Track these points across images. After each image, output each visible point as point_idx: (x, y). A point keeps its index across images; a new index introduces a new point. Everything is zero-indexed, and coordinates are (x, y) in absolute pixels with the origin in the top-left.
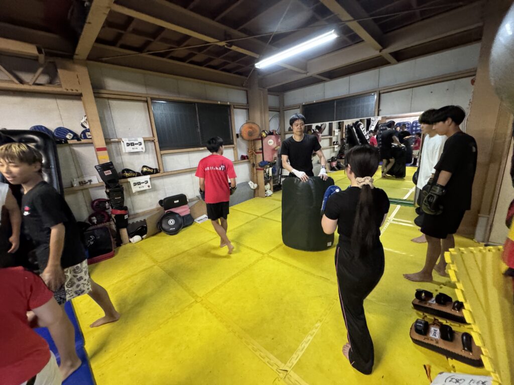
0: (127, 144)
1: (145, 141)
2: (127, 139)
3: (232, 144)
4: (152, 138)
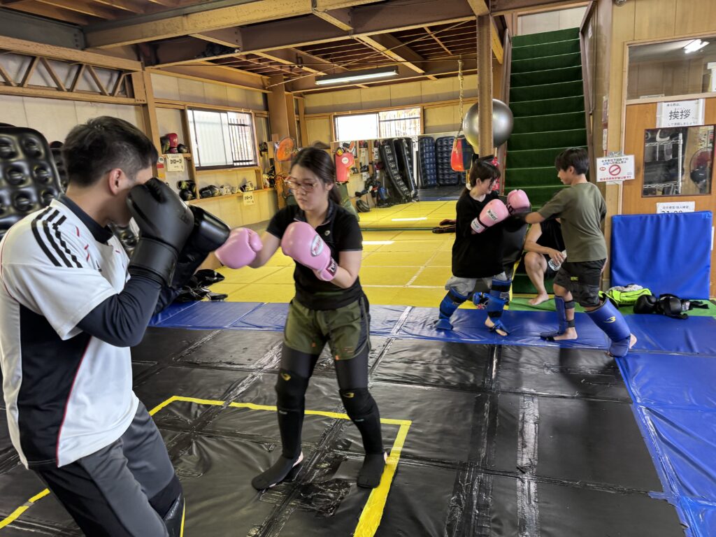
3: (257, 165)
4: (188, 155)
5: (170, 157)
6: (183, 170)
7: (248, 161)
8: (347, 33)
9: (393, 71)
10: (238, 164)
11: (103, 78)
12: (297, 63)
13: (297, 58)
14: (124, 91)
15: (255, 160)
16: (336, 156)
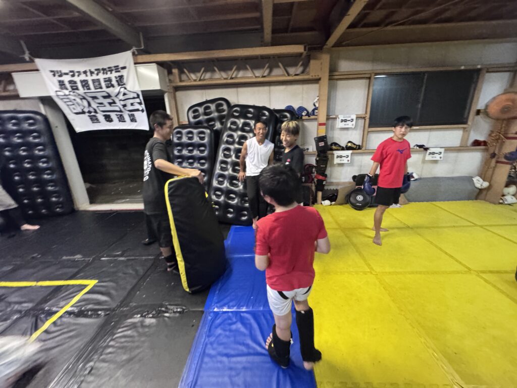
0: (342, 120)
1: (357, 118)
2: (342, 116)
4: (364, 115)
5: (341, 117)
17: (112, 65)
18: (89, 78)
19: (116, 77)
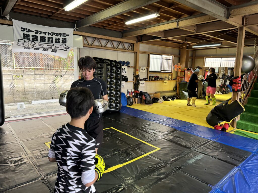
1: (146, 68)
3: (171, 72)
4: (148, 68)
5: (142, 68)
6: (145, 72)
7: (169, 71)
8: (194, 33)
9: (219, 44)
10: (163, 71)
11: (126, 46)
12: (185, 41)
13: (186, 39)
14: (131, 49)
15: (172, 71)
16: (206, 72)
17: (62, 33)
18: (47, 36)
19: (62, 39)
